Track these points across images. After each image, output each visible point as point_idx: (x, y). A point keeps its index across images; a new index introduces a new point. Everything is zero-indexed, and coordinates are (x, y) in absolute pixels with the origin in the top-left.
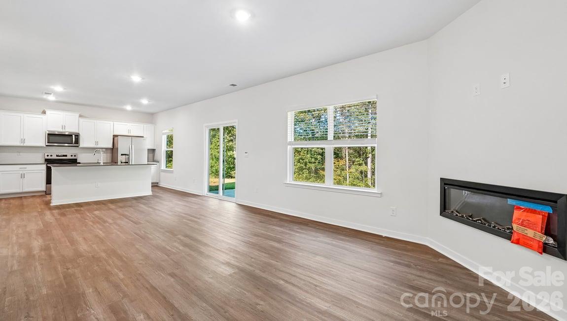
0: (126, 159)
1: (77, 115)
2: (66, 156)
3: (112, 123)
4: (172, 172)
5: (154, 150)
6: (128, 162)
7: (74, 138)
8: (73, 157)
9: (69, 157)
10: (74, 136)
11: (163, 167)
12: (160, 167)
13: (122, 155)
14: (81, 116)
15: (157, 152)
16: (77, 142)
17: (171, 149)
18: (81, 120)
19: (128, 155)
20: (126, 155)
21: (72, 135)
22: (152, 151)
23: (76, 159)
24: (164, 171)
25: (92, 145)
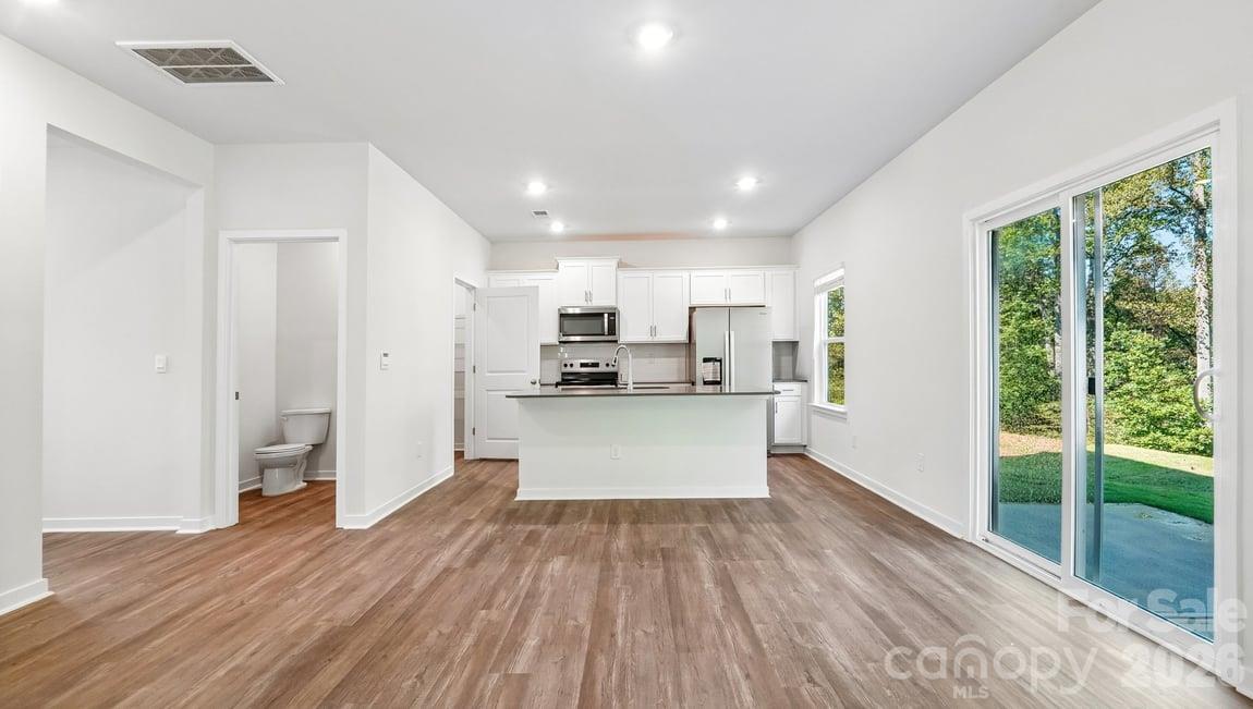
0: (715, 373)
1: (614, 263)
2: (596, 365)
3: (685, 275)
4: (842, 417)
5: (794, 345)
6: (719, 383)
7: (606, 320)
8: (610, 369)
9: (602, 369)
10: (606, 315)
11: (820, 398)
12: (810, 395)
13: (706, 360)
14: (621, 265)
15: (802, 348)
16: (612, 330)
17: (839, 340)
18: (622, 274)
19: (720, 361)
20: (715, 360)
21: (602, 315)
22: (788, 349)
23: (616, 374)
24: (820, 411)
25: (645, 338)
